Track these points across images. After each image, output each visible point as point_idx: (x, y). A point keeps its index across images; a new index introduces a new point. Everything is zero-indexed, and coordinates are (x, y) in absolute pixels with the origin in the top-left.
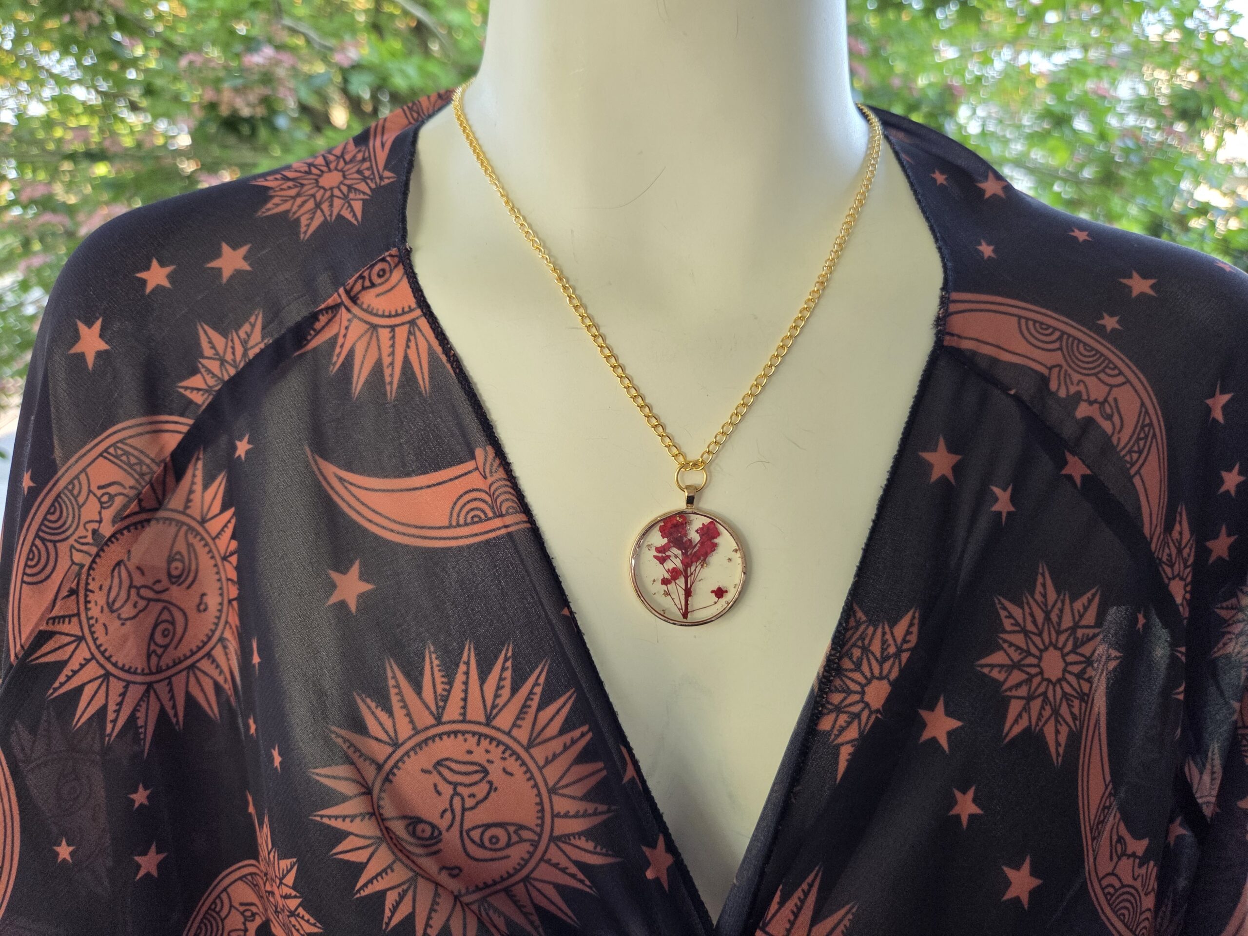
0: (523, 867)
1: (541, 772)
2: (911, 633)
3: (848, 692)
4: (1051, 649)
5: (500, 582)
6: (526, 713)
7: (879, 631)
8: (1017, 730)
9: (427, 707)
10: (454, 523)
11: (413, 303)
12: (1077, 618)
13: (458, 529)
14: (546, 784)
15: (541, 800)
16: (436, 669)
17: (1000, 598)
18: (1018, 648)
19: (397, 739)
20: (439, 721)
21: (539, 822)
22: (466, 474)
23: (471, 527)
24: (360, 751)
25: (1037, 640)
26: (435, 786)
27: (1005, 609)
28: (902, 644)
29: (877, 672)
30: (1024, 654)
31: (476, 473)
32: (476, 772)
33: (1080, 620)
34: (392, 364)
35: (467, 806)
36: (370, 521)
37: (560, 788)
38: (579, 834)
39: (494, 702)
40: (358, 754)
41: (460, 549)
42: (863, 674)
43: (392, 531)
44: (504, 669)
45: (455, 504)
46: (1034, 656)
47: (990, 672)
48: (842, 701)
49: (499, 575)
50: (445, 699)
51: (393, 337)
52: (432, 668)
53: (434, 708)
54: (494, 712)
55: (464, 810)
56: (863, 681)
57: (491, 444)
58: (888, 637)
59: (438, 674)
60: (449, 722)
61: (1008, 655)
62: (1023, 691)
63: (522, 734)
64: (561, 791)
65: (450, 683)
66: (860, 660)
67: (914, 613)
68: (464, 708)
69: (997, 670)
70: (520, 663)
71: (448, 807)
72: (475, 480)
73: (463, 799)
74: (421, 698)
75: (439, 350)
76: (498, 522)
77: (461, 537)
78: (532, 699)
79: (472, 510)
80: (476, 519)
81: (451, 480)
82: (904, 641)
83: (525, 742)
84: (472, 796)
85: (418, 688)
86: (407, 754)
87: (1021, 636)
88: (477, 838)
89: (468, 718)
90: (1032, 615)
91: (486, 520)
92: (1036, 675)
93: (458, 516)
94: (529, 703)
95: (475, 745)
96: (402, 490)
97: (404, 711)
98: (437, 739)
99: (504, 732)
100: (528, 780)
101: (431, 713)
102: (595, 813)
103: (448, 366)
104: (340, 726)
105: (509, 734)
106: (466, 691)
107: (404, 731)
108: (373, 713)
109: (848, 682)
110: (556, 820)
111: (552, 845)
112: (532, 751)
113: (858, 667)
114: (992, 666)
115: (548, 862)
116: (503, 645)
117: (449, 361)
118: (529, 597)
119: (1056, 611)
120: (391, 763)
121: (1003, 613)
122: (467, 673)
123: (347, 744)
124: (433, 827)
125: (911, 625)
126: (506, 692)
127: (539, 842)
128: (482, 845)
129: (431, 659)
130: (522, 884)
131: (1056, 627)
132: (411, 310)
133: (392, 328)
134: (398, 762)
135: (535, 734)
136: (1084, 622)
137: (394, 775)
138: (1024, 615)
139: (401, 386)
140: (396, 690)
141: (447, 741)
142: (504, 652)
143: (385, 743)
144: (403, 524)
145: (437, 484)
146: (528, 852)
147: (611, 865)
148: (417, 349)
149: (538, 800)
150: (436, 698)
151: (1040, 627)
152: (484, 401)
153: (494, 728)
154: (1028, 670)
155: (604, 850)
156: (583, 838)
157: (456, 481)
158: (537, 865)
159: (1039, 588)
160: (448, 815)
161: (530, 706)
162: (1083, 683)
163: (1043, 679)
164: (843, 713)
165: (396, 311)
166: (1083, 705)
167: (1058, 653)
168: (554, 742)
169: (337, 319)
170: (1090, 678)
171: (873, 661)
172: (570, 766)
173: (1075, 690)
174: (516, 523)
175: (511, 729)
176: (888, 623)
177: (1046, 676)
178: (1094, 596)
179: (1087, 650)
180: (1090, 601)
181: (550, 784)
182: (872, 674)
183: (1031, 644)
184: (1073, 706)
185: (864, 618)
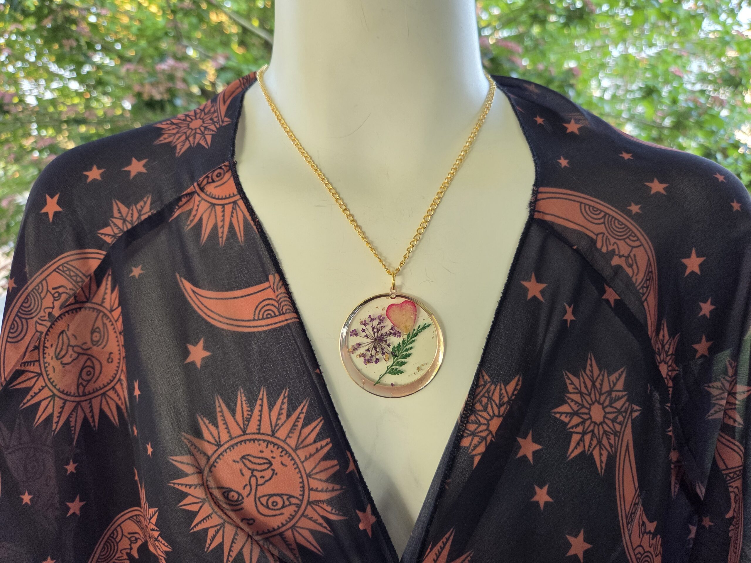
0: (291, 520)
1: (302, 464)
2: (517, 389)
3: (480, 424)
4: (596, 403)
5: (282, 353)
6: (295, 429)
7: (498, 388)
8: (576, 452)
9: (238, 424)
10: (256, 318)
11: (235, 191)
12: (612, 385)
13: (259, 322)
14: (305, 472)
15: (303, 480)
16: (244, 403)
17: (567, 372)
18: (576, 403)
19: (220, 442)
20: (244, 433)
21: (301, 493)
22: (264, 290)
23: (266, 320)
24: (198, 448)
25: (588, 398)
26: (241, 471)
27: (569, 379)
28: (512, 396)
29: (496, 413)
30: (580, 407)
31: (270, 290)
32: (265, 463)
33: (613, 387)
34: (223, 226)
35: (259, 483)
36: (209, 316)
37: (313, 475)
38: (323, 502)
39: (276, 422)
40: (196, 450)
41: (260, 332)
42: (488, 414)
43: (221, 322)
44: (283, 403)
45: (257, 307)
46: (586, 408)
47: (560, 416)
48: (476, 429)
49: (282, 348)
50: (249, 420)
51: (223, 211)
52: (242, 402)
53: (242, 425)
54: (277, 428)
55: (257, 485)
56: (488, 418)
57: (278, 273)
58: (503, 391)
59: (245, 405)
60: (250, 434)
61: (571, 406)
62: (580, 429)
63: (292, 442)
64: (313, 476)
65: (252, 411)
66: (487, 405)
67: (519, 378)
68: (259, 425)
69: (564, 415)
70: (292, 400)
71: (248, 483)
72: (269, 293)
73: (257, 478)
74: (234, 419)
75: (249, 218)
76: (282, 318)
77: (260, 326)
78: (299, 422)
79: (267, 310)
80: (269, 316)
81: (255, 293)
82: (513, 394)
83: (294, 447)
84: (263, 477)
85: (233, 412)
86: (225, 451)
87: (579, 395)
88: (265, 503)
89: (262, 431)
90: (585, 383)
91: (274, 317)
92: (588, 419)
93: (259, 314)
94: (297, 423)
95: (265, 448)
96: (227, 299)
97: (225, 426)
98: (243, 443)
99: (281, 440)
100: (295, 469)
101: (240, 428)
102: (333, 490)
103: (255, 227)
104: (187, 433)
105: (284, 441)
106: (261, 416)
107: (224, 437)
108: (207, 427)
109: (480, 418)
110: (311, 492)
111: (309, 507)
112: (297, 452)
113: (485, 409)
114: (562, 413)
115: (306, 517)
116: (283, 389)
117: (255, 224)
118: (298, 361)
119: (599, 381)
120: (216, 455)
121: (568, 382)
122: (262, 405)
123: (190, 444)
124: (239, 494)
125: (517, 384)
126: (283, 417)
127: (301, 505)
128: (267, 507)
129: (241, 396)
130: (290, 530)
131: (599, 390)
132: (234, 196)
133: (223, 205)
134: (219, 455)
135: (299, 442)
136: (615, 389)
137: (217, 463)
138: (580, 383)
139: (228, 239)
140: (220, 414)
141: (249, 445)
142: (283, 393)
143: (213, 444)
144: (227, 318)
145: (247, 295)
146: (295, 511)
147: (340, 521)
148: (237, 218)
149: (300, 480)
150: (243, 418)
151: (590, 390)
152: (275, 248)
153: (276, 437)
154: (582, 416)
155: (337, 512)
156: (325, 504)
157: (258, 294)
158: (300, 519)
159: (588, 367)
160: (248, 488)
161: (297, 426)
162: (616, 424)
163: (592, 422)
164: (476, 436)
165: (226, 196)
166: (617, 438)
167: (600, 406)
168: (311, 447)
169: (192, 200)
170: (621, 421)
171: (494, 406)
172: (320, 462)
173: (611, 429)
174: (291, 319)
175: (286, 438)
176: (504, 383)
177: (594, 420)
178: (622, 372)
179: (618, 405)
180: (620, 376)
181: (308, 472)
182: (494, 413)
183: (584, 400)
184: (610, 439)
185: (489, 380)
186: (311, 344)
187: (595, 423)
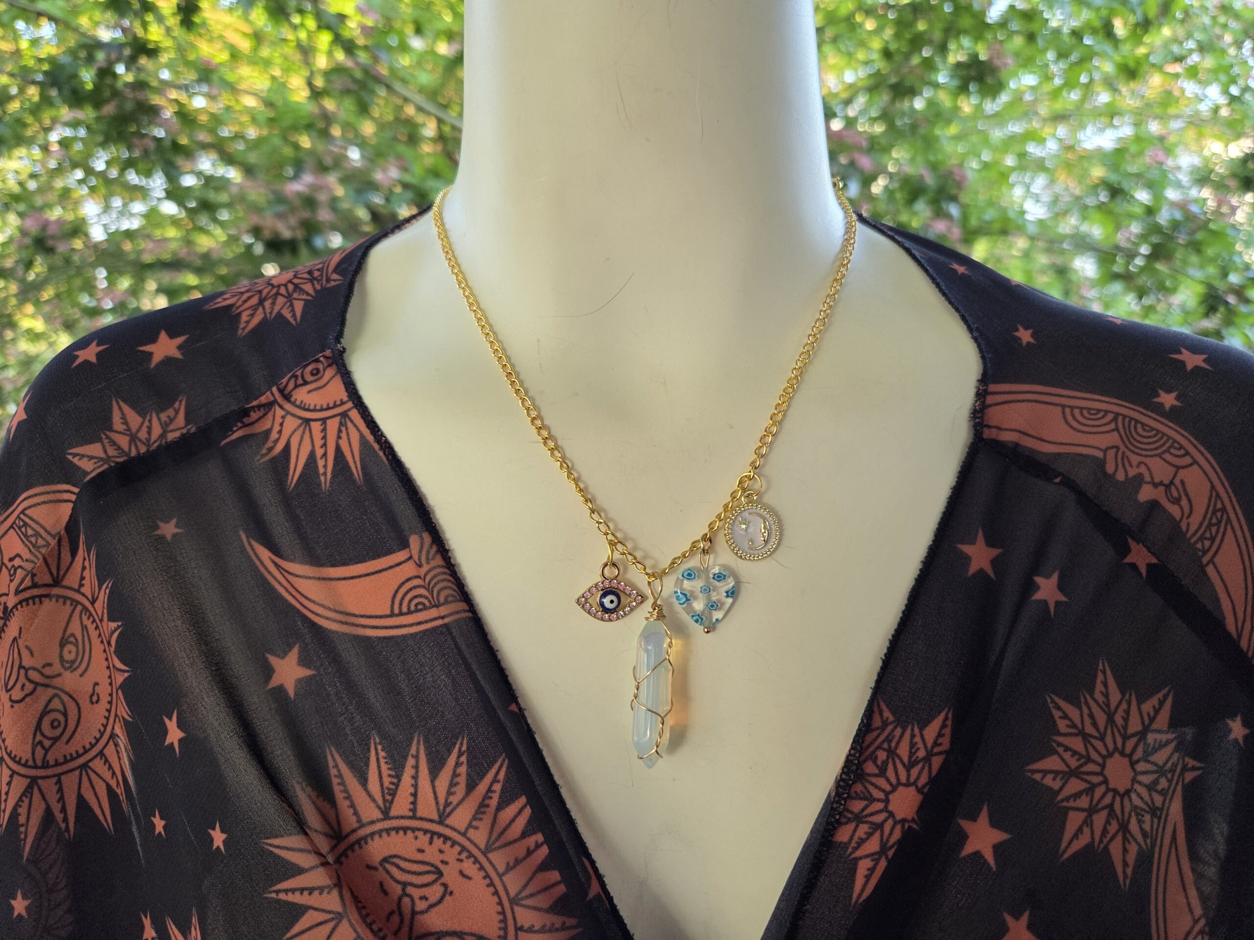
1: (501, 879)
2: (944, 735)
3: (872, 800)
4: (1117, 755)
6: (484, 813)
7: (908, 733)
8: (1077, 845)
9: (373, 800)
10: (396, 611)
11: (345, 396)
12: (1147, 722)
13: (402, 617)
14: (507, 894)
15: (503, 908)
16: (382, 761)
17: (1053, 696)
18: (1075, 753)
19: (340, 830)
20: (386, 815)
21: (501, 933)
23: (415, 615)
25: (1099, 745)
26: (381, 885)
27: (1059, 708)
28: (933, 747)
29: (903, 779)
30: (1083, 760)
31: (413, 562)
32: (428, 872)
33: (1150, 724)
34: (325, 455)
35: (418, 908)
36: (306, 608)
37: (523, 899)
39: (447, 798)
41: (405, 638)
42: (888, 780)
43: (331, 619)
44: (458, 764)
45: (396, 591)
46: (1094, 762)
47: (1043, 778)
48: (863, 810)
49: (449, 664)
50: (393, 793)
51: (325, 429)
52: (378, 760)
53: (380, 802)
54: (448, 810)
55: (414, 913)
56: (888, 788)
57: (427, 530)
58: (918, 739)
59: (384, 767)
60: (397, 818)
61: (1063, 760)
62: (1084, 802)
63: (480, 836)
64: (524, 902)
65: (398, 777)
66: (885, 764)
67: (947, 714)
68: (414, 803)
69: (1050, 777)
70: (476, 758)
71: (396, 908)
73: (413, 900)
74: (366, 790)
75: (370, 437)
76: (435, 612)
77: (404, 626)
78: (491, 797)
79: (415, 597)
80: (419, 607)
81: (391, 567)
82: (936, 744)
83: (482, 846)
84: (424, 898)
85: (363, 779)
86: (351, 847)
87: (1080, 739)
89: (419, 814)
90: (1091, 716)
91: (430, 608)
92: (1100, 784)
93: (401, 604)
94: (487, 802)
95: (427, 844)
96: (339, 579)
97: (348, 803)
98: (384, 834)
99: (459, 832)
100: (487, 886)
101: (378, 806)
102: (564, 928)
103: (381, 452)
105: (464, 834)
106: (415, 787)
108: (314, 803)
109: (871, 788)
110: (520, 934)
112: (491, 855)
113: (882, 772)
114: (1045, 772)
116: (457, 739)
117: (381, 447)
119: (1120, 713)
121: (1057, 714)
122: (416, 767)
125: (944, 726)
126: (461, 789)
129: (376, 751)
131: (1123, 732)
132: (343, 402)
133: (324, 420)
134: (341, 855)
135: (493, 837)
136: (1155, 726)
138: (1082, 716)
139: (335, 475)
140: (339, 780)
141: (395, 838)
142: (457, 746)
143: (327, 835)
144: (340, 613)
148: (349, 439)
149: (499, 909)
150: (382, 790)
151: (1102, 729)
153: (448, 826)
154: (1088, 778)
157: (396, 568)
159: (1099, 687)
160: (396, 918)
161: (488, 805)
162: (1155, 795)
163: (1108, 790)
164: (864, 822)
165: (328, 404)
166: (1156, 820)
167: (1126, 761)
168: (516, 845)
169: (270, 415)
170: (1163, 789)
171: (900, 766)
172: (535, 873)
173: (1146, 803)
174: (458, 612)
175: (467, 829)
176: (918, 724)
177: (1111, 786)
178: (1165, 697)
179: (1160, 757)
180: (1161, 703)
181: (512, 894)
182: (898, 779)
183: (1091, 749)
184: (1143, 822)
185: (891, 718)
186: (499, 657)
187: (1115, 791)
